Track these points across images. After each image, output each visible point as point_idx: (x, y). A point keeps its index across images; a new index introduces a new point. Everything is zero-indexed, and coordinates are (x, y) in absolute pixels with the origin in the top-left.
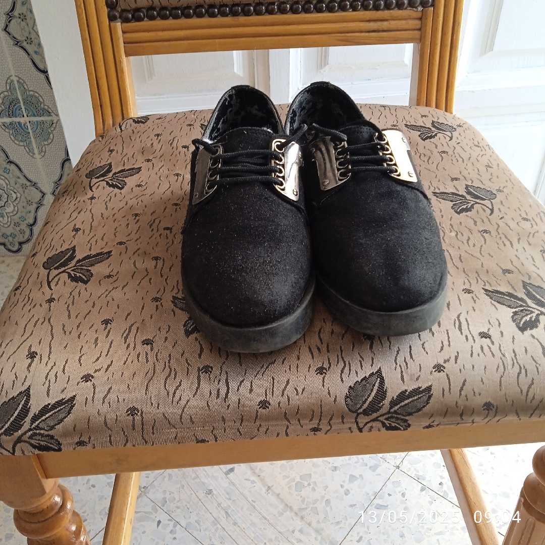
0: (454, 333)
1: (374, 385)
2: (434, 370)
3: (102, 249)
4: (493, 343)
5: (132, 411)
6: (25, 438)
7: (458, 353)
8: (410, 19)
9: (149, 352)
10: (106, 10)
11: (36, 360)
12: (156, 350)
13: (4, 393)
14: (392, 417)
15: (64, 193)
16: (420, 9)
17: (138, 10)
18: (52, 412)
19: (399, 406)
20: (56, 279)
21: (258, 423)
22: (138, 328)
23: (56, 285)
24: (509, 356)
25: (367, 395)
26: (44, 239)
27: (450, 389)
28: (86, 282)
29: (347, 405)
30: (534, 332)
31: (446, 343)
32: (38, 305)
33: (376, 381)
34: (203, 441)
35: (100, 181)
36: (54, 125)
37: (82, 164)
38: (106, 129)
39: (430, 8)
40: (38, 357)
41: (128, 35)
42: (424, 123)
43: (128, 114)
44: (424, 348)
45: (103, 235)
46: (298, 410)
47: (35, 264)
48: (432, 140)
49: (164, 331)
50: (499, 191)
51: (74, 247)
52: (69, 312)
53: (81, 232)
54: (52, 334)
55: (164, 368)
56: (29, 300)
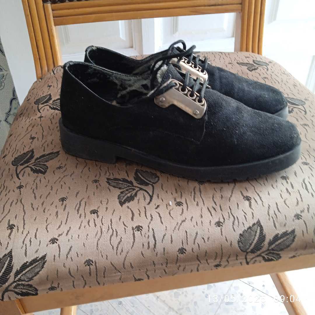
0: (303, 192)
1: (256, 232)
2: (295, 218)
3: (52, 150)
5: (89, 263)
6: (11, 288)
7: (308, 205)
9: (96, 219)
11: (15, 230)
12: (100, 217)
14: (270, 253)
15: (21, 114)
18: (30, 268)
19: (274, 245)
20: (22, 172)
21: (178, 265)
22: (86, 202)
23: (23, 176)
25: (252, 240)
26: (10, 146)
27: (307, 230)
28: (44, 173)
31: (299, 199)
32: (11, 192)
34: (139, 280)
35: (44, 106)
36: (5, 77)
37: (30, 96)
38: (43, 74)
40: (16, 228)
42: (248, 61)
43: (57, 63)
44: (286, 204)
45: (51, 141)
46: (206, 252)
47: (6, 163)
48: (256, 71)
49: (104, 203)
50: (306, 100)
51: (33, 149)
52: (35, 194)
53: (36, 139)
54: (24, 211)
55: (108, 230)
56: (4, 188)
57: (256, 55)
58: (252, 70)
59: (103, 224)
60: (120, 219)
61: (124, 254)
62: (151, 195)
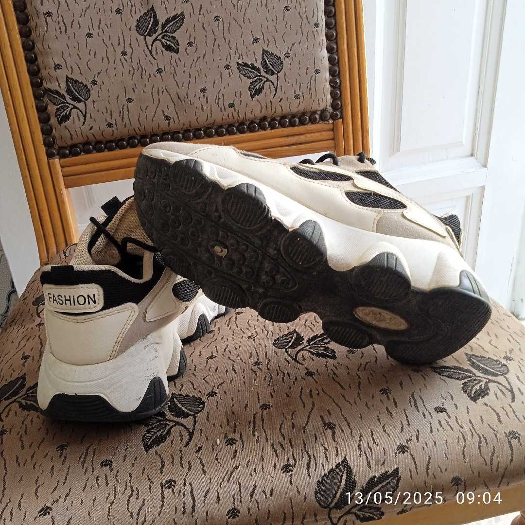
1: (342, 476)
4: (449, 417)
7: (418, 431)
8: (324, 131)
9: (108, 473)
10: (44, 149)
12: (115, 472)
14: (364, 507)
15: (11, 323)
16: (331, 121)
17: (74, 146)
19: (369, 494)
20: (7, 411)
22: (95, 450)
23: (7, 416)
24: (467, 427)
29: (318, 501)
30: (486, 399)
31: (405, 422)
33: (344, 472)
37: (28, 292)
38: (50, 257)
39: (340, 120)
41: (66, 169)
43: (71, 240)
44: (385, 431)
46: (269, 513)
49: (122, 449)
51: (25, 375)
52: (22, 442)
53: (31, 358)
54: (5, 468)
55: (126, 489)
59: (118, 481)
60: (143, 472)
61: (148, 523)
62: (191, 431)
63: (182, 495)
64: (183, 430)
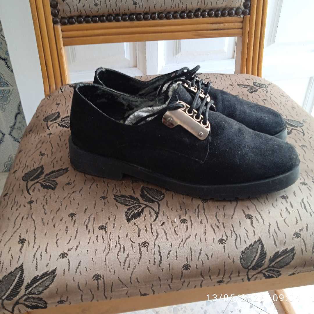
0: (302, 211)
1: (258, 249)
2: (294, 237)
3: (61, 166)
5: (97, 277)
6: (22, 301)
7: (307, 224)
8: (236, 22)
9: (104, 234)
10: (52, 17)
11: (26, 244)
12: (108, 233)
13: (4, 269)
14: (271, 270)
15: (30, 131)
16: (242, 16)
17: (71, 17)
18: (40, 281)
19: (275, 262)
20: (33, 188)
21: (182, 280)
22: (94, 218)
23: (33, 192)
25: (254, 257)
26: (20, 161)
27: (306, 249)
28: (53, 189)
29: (241, 264)
31: (298, 218)
32: (22, 206)
33: (259, 247)
34: (145, 295)
35: (53, 123)
36: (11, 92)
37: (39, 113)
38: (51, 91)
39: (248, 16)
40: (27, 242)
41: (65, 33)
42: (248, 83)
43: (65, 82)
44: (286, 223)
45: (60, 157)
46: (210, 269)
47: (17, 178)
48: (256, 93)
49: (112, 219)
50: (304, 121)
51: (43, 166)
52: (45, 209)
53: (45, 156)
54: (35, 225)
55: (116, 246)
56: (15, 202)
57: (256, 77)
58: (252, 92)
59: (111, 240)
60: (127, 235)
61: (131, 269)
62: (157, 212)
63: (153, 252)
64: (152, 211)
